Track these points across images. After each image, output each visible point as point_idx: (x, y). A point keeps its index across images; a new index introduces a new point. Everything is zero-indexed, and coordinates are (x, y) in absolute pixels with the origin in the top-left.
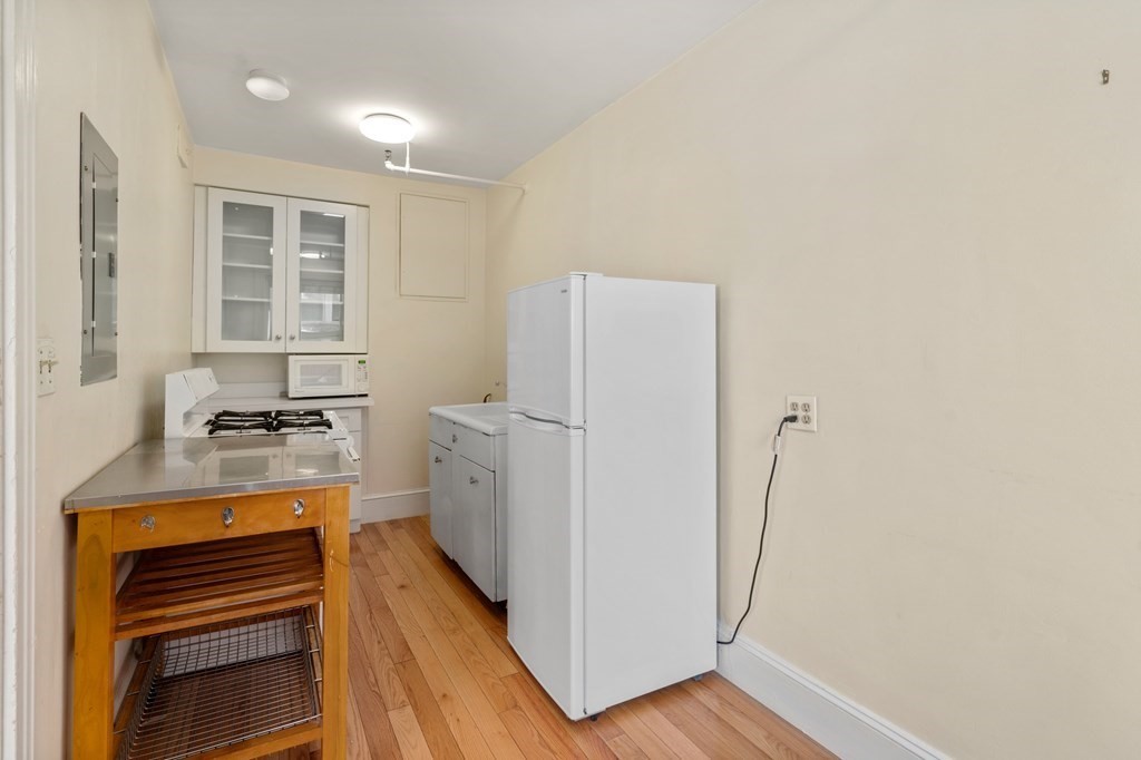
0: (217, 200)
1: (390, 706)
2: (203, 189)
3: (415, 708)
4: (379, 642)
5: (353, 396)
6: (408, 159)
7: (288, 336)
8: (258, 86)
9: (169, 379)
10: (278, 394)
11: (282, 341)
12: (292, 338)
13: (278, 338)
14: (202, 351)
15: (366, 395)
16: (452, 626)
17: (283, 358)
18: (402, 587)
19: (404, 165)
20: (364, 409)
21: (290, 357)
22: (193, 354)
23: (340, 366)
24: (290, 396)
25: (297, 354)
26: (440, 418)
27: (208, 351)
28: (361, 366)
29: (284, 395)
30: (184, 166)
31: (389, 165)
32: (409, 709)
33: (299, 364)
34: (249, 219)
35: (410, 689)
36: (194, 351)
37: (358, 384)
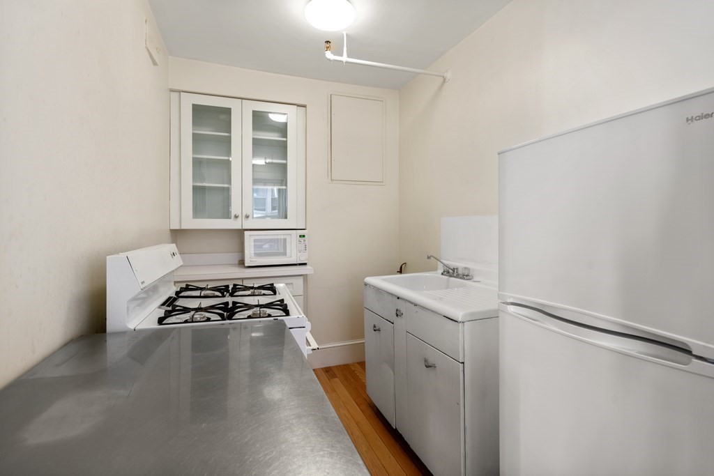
0: (188, 102)
2: (177, 94)
5: (295, 264)
6: (345, 49)
7: (244, 215)
9: (111, 261)
10: (237, 262)
11: (240, 218)
12: (247, 217)
13: (236, 217)
14: (178, 228)
15: (305, 264)
17: (240, 233)
19: (341, 55)
20: (305, 276)
21: (246, 232)
22: (173, 231)
23: (285, 240)
24: (246, 265)
25: (251, 230)
26: (379, 291)
27: (182, 228)
28: (302, 239)
29: (241, 263)
30: (155, 63)
31: (329, 55)
33: (253, 238)
36: (171, 228)
37: (299, 254)
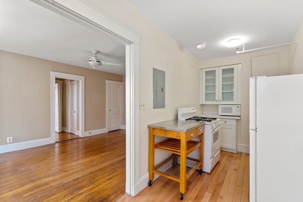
0: (204, 71)
1: (208, 191)
3: (212, 195)
4: (218, 178)
5: (236, 116)
6: (244, 48)
8: (199, 47)
11: (218, 101)
12: (220, 101)
13: (217, 101)
15: (240, 116)
16: (240, 184)
17: (218, 105)
18: (235, 170)
19: (242, 51)
20: (238, 120)
21: (219, 105)
22: (201, 105)
23: (232, 108)
24: (219, 115)
27: (203, 104)
28: (238, 108)
30: (194, 67)
31: (238, 52)
32: (211, 194)
33: (221, 107)
34: (211, 73)
35: (215, 191)
37: (237, 113)
